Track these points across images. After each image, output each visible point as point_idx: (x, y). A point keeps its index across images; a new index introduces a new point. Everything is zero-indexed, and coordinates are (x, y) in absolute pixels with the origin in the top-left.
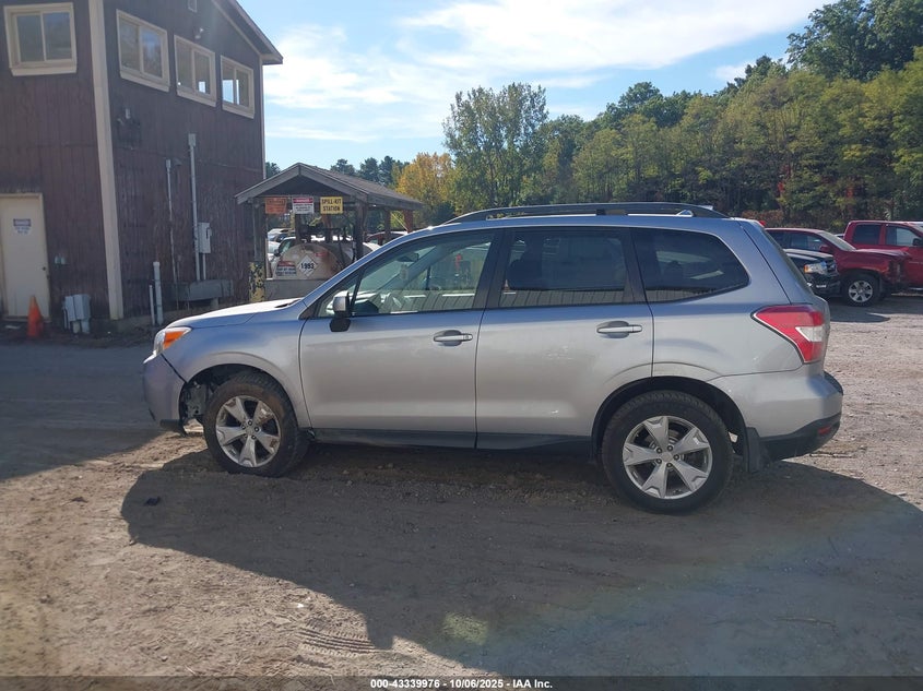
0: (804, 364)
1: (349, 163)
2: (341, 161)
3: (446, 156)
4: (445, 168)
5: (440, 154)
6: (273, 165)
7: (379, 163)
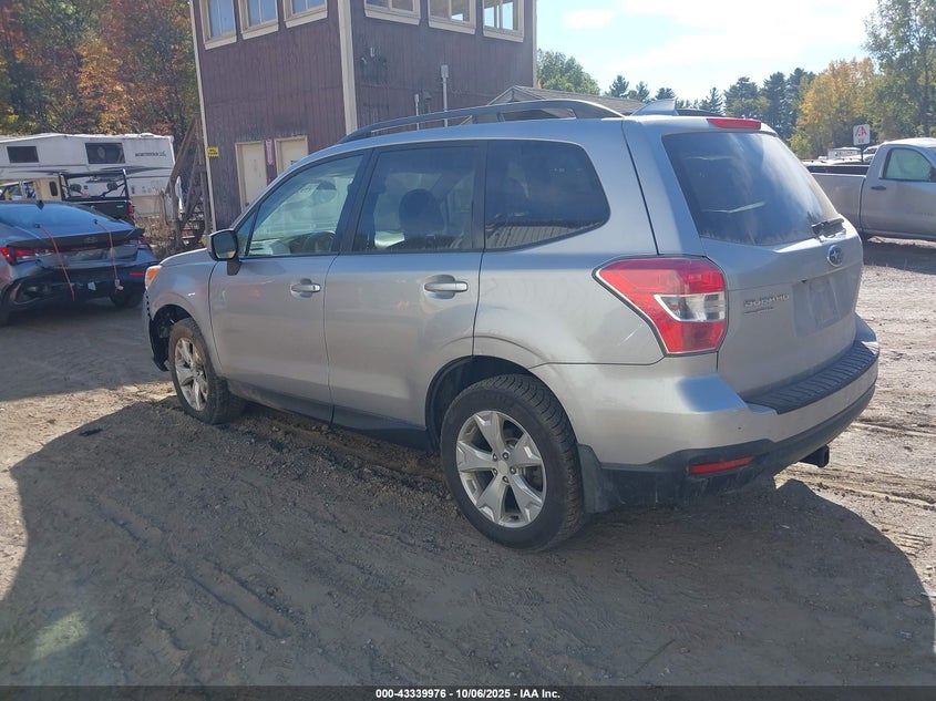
0: (665, 355)
1: (751, 81)
2: (743, 79)
3: (867, 62)
4: (865, 75)
5: (860, 59)
6: (668, 90)
7: (787, 78)
